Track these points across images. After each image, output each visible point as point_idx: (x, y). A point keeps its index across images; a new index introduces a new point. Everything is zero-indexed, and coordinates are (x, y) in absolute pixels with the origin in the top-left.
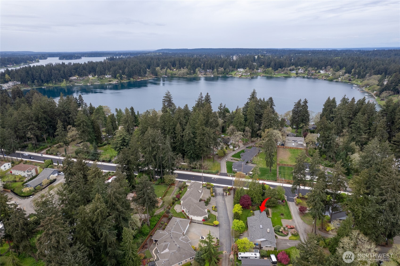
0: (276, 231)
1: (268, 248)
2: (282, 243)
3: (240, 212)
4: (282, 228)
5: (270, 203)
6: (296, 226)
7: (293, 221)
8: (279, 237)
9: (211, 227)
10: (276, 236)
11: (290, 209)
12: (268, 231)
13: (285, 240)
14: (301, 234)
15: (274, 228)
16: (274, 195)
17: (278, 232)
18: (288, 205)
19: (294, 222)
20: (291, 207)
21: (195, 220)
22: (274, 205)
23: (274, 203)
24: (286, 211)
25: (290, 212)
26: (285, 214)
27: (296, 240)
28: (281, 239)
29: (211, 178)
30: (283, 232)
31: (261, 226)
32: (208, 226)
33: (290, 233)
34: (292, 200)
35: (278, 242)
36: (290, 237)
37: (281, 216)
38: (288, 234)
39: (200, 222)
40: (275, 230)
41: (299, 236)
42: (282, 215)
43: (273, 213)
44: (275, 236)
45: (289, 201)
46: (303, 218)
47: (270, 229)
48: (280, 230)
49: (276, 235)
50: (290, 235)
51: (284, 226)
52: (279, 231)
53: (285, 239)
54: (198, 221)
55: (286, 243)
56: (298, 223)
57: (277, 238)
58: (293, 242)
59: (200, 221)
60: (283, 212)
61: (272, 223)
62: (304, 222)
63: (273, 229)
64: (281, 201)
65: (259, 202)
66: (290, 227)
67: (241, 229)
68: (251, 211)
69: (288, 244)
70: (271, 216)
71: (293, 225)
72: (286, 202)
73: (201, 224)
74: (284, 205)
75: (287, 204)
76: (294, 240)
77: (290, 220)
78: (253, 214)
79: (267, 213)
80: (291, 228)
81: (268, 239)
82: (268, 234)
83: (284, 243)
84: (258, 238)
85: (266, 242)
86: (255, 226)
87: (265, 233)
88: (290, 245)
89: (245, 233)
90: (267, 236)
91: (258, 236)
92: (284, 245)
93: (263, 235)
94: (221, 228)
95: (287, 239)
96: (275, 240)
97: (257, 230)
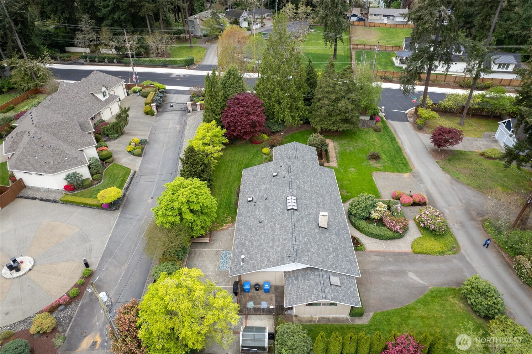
0: (354, 219)
1: (322, 307)
2: (383, 273)
3: (216, 150)
4: (382, 207)
5: (334, 119)
6: (429, 195)
7: (416, 176)
8: (369, 243)
9: (88, 211)
10: (356, 242)
11: (397, 140)
12: (323, 222)
13: (399, 256)
14: (457, 226)
15: (347, 204)
16: (349, 91)
17: (364, 224)
18: (392, 129)
19: (421, 181)
20: (400, 136)
21: (38, 189)
22: (345, 127)
23: (346, 121)
24: (386, 145)
25: (399, 151)
26: (383, 157)
27: (442, 253)
28: (378, 254)
29: (170, 75)
30: (387, 221)
31: (292, 203)
32: (81, 210)
33: (412, 225)
34: (403, 118)
35: (368, 267)
36: (416, 242)
37: (372, 162)
38: (405, 229)
39: (52, 196)
40: (350, 215)
41: (451, 234)
42: (375, 157)
43: (341, 155)
44: (354, 239)
45: (393, 120)
46: (448, 166)
47: (331, 210)
48: (375, 215)
49: (358, 234)
50: (414, 233)
51: (386, 195)
52: (368, 219)
53: (396, 250)
54: (49, 191)
55: (403, 273)
56: (434, 183)
57: (363, 249)
58: (433, 266)
59: (56, 191)
60: (377, 150)
61: (341, 187)
62: (458, 180)
63: (344, 208)
64: (367, 118)
65: (293, 117)
66: (411, 200)
67: (189, 216)
68: (266, 150)
69: (413, 277)
70: (334, 162)
71: (419, 193)
72: (383, 121)
73: (55, 202)
74: (377, 130)
75: (386, 127)
76: (434, 253)
77: (406, 175)
78: (270, 159)
79: (320, 156)
80: (415, 204)
81: (322, 262)
82: (323, 237)
83: (393, 273)
84: (269, 260)
85: (308, 280)
86: (267, 201)
87: (308, 234)
88: (421, 282)
89: (223, 232)
90: (318, 245)
91: (271, 247)
92: (394, 280)
93: (294, 243)
94: (127, 216)
95: (406, 254)
96: (355, 259)
97: (273, 218)
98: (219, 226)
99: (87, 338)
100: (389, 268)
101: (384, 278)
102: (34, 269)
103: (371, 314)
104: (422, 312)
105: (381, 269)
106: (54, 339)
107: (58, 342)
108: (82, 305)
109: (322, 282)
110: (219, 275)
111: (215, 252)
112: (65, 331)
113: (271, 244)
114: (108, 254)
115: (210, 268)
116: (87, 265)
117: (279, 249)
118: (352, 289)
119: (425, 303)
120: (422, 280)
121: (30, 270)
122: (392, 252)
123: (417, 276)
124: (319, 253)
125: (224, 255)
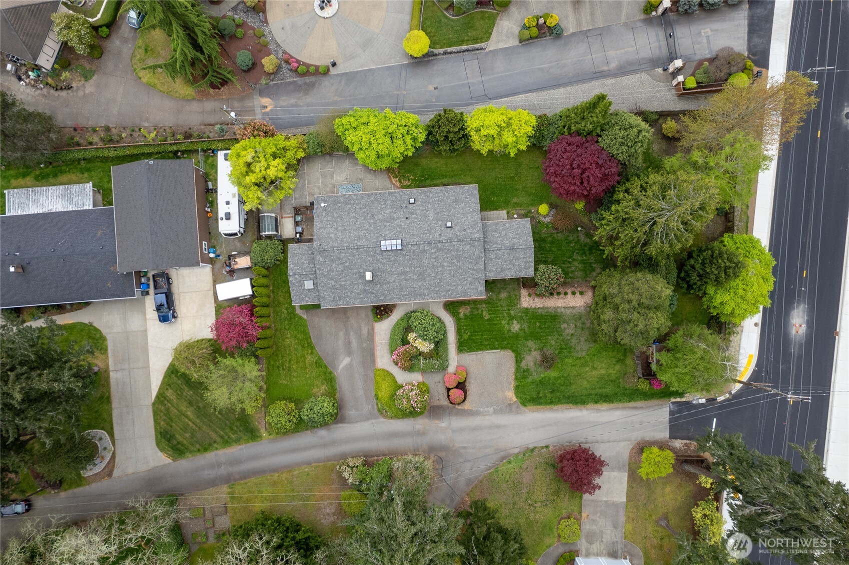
2: (347, 334)
7: (511, 408)
8: (384, 327)
13: (370, 353)
27: (378, 398)
28: (371, 334)
32: (407, 18)
33: (414, 378)
35: (353, 321)
36: (391, 375)
48: (412, 336)
50: (402, 376)
51: (464, 361)
53: (377, 353)
55: (349, 353)
57: (375, 320)
58: (360, 384)
66: (450, 385)
68: (544, 209)
69: (344, 362)
77: (512, 396)
81: (322, 274)
82: (354, 276)
83: (348, 344)
84: (322, 228)
85: (309, 262)
86: (405, 219)
87: (352, 262)
88: (341, 367)
89: (387, 179)
90: (343, 271)
91: (336, 229)
92: (340, 342)
93: (335, 249)
94: (404, 73)
95: (373, 361)
96: (340, 305)
97: (374, 228)
98: (395, 173)
99: (270, 100)
100: (354, 341)
101: (341, 334)
102: (327, 20)
103: (305, 317)
104: (309, 359)
105: (352, 333)
106: (264, 77)
107: (263, 81)
108: (295, 82)
109: (305, 273)
110: (333, 187)
111: (360, 177)
112: (272, 81)
113: (340, 228)
114: (350, 77)
115: (340, 177)
116: (334, 64)
117: (332, 236)
118: (307, 299)
119: (319, 364)
120: (343, 368)
121: (324, 18)
122: (374, 347)
123: (346, 365)
124: (333, 272)
125: (356, 186)
